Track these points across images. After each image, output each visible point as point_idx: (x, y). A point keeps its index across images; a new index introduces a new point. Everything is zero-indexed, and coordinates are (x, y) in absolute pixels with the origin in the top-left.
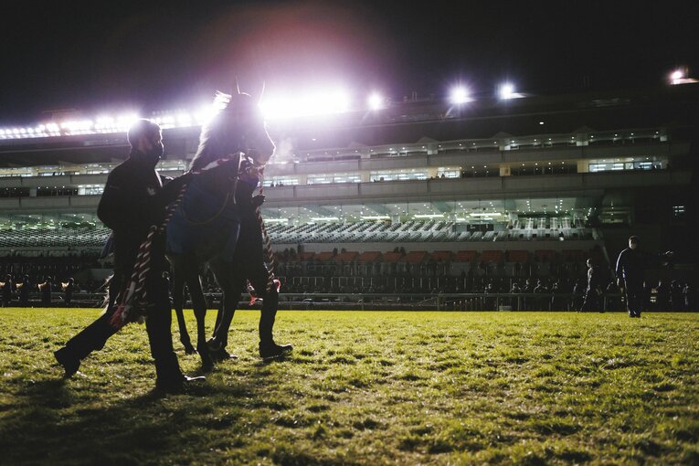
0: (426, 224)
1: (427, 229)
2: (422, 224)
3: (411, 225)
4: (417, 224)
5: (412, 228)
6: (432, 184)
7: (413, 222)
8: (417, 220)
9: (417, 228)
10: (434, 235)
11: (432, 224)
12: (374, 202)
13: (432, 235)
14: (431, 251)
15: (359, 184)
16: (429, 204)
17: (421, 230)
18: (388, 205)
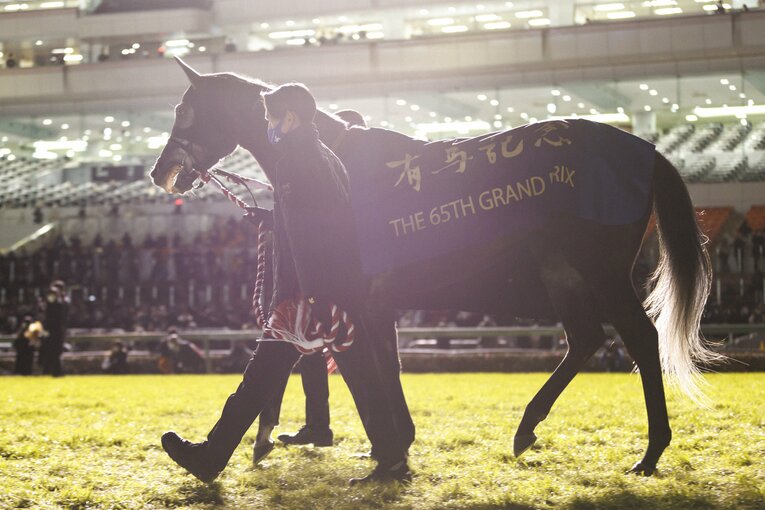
0: (729, 134)
1: (733, 145)
2: (718, 132)
3: (684, 138)
4: (703, 133)
5: (691, 144)
6: (745, 25)
7: (693, 128)
8: (703, 122)
9: (704, 144)
10: (752, 162)
11: (743, 134)
12: (585, 79)
13: (744, 163)
14: (742, 207)
15: (545, 32)
16: (738, 77)
17: (715, 150)
18: (625, 87)
